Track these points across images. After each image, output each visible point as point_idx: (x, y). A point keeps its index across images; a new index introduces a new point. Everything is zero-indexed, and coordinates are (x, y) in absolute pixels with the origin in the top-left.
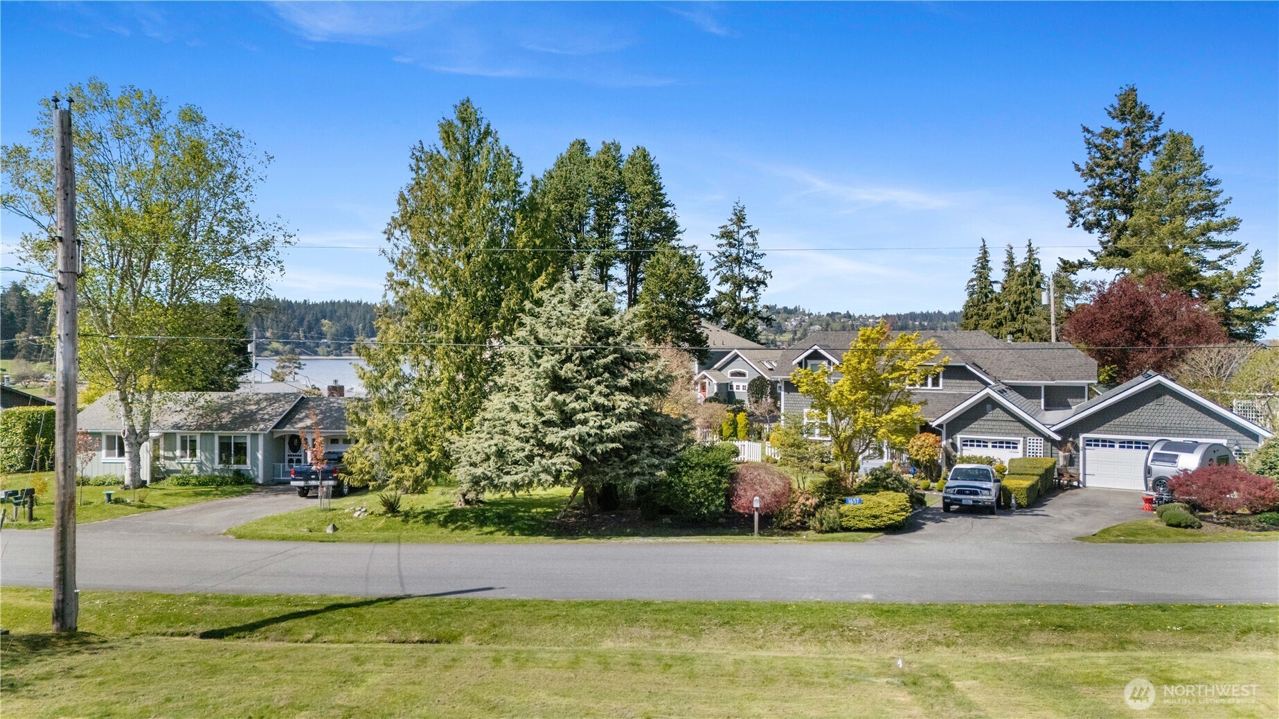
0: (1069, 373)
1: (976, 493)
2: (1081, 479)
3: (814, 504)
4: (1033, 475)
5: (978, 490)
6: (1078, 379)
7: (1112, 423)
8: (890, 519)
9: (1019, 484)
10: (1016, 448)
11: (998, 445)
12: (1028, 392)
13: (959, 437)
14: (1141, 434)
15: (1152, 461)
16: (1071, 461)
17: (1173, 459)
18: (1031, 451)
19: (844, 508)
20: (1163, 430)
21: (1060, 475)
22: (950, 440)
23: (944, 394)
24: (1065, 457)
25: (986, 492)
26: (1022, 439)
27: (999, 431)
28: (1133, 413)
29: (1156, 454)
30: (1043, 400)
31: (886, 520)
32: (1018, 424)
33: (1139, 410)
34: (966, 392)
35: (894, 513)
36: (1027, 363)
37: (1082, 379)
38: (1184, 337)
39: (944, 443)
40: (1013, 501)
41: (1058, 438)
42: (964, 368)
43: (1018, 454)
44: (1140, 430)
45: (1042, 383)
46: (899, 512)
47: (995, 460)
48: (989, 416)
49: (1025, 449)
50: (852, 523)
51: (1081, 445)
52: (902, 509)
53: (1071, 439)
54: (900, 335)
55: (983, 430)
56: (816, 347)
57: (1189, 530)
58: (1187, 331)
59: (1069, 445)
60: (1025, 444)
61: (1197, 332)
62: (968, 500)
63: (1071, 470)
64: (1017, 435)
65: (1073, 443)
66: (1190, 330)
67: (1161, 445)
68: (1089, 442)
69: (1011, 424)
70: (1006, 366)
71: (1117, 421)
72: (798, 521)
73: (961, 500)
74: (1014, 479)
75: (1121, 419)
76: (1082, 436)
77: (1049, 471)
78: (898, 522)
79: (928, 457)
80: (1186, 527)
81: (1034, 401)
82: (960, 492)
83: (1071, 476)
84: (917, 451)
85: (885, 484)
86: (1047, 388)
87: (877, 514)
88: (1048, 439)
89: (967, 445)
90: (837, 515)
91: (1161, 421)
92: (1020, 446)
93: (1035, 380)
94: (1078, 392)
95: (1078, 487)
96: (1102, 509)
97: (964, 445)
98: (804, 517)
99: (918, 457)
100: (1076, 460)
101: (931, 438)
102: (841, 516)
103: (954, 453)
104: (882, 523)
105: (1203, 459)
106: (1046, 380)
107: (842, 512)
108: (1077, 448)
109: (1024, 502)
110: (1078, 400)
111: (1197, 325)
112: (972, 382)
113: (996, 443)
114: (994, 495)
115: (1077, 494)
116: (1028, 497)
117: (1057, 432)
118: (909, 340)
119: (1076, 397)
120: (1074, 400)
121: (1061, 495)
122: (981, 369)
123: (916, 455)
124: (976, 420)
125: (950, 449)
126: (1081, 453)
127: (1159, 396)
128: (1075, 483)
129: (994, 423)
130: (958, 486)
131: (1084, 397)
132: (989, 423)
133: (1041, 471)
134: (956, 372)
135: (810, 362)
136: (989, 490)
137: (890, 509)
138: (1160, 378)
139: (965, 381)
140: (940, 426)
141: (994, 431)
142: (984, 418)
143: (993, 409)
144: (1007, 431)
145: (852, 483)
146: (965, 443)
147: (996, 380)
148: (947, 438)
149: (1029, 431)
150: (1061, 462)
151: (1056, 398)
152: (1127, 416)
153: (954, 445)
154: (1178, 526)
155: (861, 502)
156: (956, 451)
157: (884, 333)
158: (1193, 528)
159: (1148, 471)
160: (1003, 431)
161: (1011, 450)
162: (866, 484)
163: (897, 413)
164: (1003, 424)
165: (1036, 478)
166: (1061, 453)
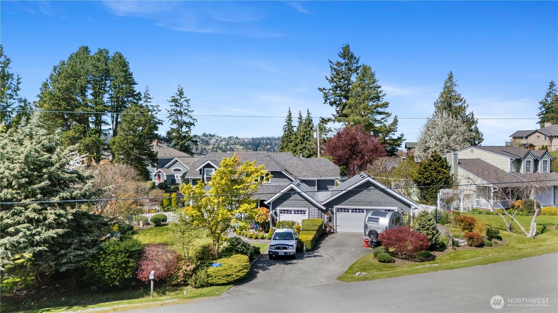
0: (328, 173)
1: (286, 248)
2: (335, 228)
3: (192, 269)
4: (314, 230)
5: (287, 246)
6: (331, 176)
7: (348, 200)
8: (237, 276)
9: (307, 237)
10: (305, 213)
11: (296, 212)
12: (310, 183)
13: (278, 209)
14: (361, 205)
15: (368, 221)
16: (330, 220)
17: (377, 220)
18: (312, 215)
19: (211, 270)
20: (370, 204)
21: (326, 227)
22: (274, 211)
23: (271, 185)
24: (327, 218)
25: (290, 247)
26: (308, 209)
27: (297, 205)
28: (357, 195)
29: (369, 218)
30: (316, 187)
31: (235, 277)
32: (306, 201)
33: (360, 194)
34: (282, 184)
35: (239, 271)
36: (309, 169)
37: (333, 176)
38: (371, 153)
39: (271, 212)
40: (304, 248)
41: (324, 208)
42: (280, 172)
43: (306, 217)
44: (360, 203)
45: (316, 179)
46: (243, 270)
47: (295, 223)
48: (292, 198)
49: (309, 214)
50: (215, 281)
51: (334, 212)
52: (244, 268)
53: (330, 209)
54: (245, 162)
55: (290, 205)
56: (209, 162)
57: (390, 264)
58: (372, 151)
59: (329, 211)
60: (309, 212)
61: (376, 152)
62: (281, 252)
63: (330, 224)
64: (305, 207)
65: (331, 210)
66: (373, 150)
67: (371, 212)
68: (338, 210)
69: (303, 201)
70: (300, 170)
71: (350, 199)
72: (182, 281)
73: (278, 253)
74: (305, 234)
75: (352, 198)
76: (335, 207)
77: (320, 227)
78: (242, 277)
79: (263, 220)
80: (388, 262)
81: (312, 187)
82: (278, 248)
83: (331, 227)
84: (258, 217)
85: (236, 249)
86: (318, 180)
87: (230, 273)
88: (319, 209)
89: (282, 213)
90: (206, 277)
91: (369, 199)
92: (307, 213)
93: (312, 177)
94: (332, 182)
95: (333, 233)
96: (346, 248)
97: (281, 213)
98: (185, 278)
99: (258, 221)
100: (332, 219)
101: (265, 210)
102: (208, 276)
103: (276, 217)
104: (232, 279)
105: (390, 220)
106: (318, 177)
107: (209, 273)
108: (332, 213)
109: (309, 247)
110: (332, 186)
111: (376, 148)
112: (284, 179)
113: (296, 211)
114: (295, 248)
115: (333, 238)
116: (311, 245)
117: (324, 205)
118: (250, 165)
119: (331, 185)
120: (330, 186)
121: (326, 238)
122: (288, 172)
123: (257, 220)
124: (286, 200)
125: (274, 215)
126: (335, 215)
127: (368, 187)
128: (332, 231)
129: (294, 201)
130: (276, 245)
131: (334, 185)
132: (292, 201)
133: (317, 228)
134: (277, 174)
135: (206, 169)
136: (292, 246)
137: (237, 269)
138: (369, 178)
139: (281, 179)
140: (269, 203)
141: (295, 205)
142: (290, 199)
143: (294, 194)
144: (301, 205)
145: (218, 249)
146: (281, 211)
147: (296, 178)
148: (272, 210)
149: (311, 205)
150: (326, 220)
151: (322, 185)
152: (355, 197)
153: (276, 213)
154: (384, 262)
155: (221, 265)
156: (277, 217)
157: (236, 161)
158: (391, 262)
159: (366, 227)
160: (299, 205)
161: (303, 215)
162: (227, 249)
163: (243, 209)
164: (299, 201)
165: (315, 232)
166: (326, 216)
